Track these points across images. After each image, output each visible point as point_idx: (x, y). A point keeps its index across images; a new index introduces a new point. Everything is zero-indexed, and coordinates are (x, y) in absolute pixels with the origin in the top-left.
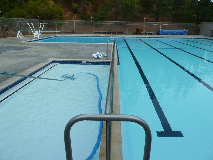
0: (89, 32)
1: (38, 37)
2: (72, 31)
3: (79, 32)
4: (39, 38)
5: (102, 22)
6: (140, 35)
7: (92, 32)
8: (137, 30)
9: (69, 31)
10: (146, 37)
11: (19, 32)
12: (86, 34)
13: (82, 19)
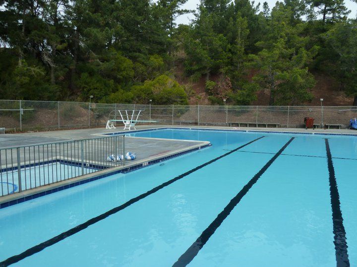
0: (219, 123)
1: (129, 128)
2: (194, 121)
3: (205, 123)
4: (130, 130)
5: (243, 108)
6: (308, 130)
7: (225, 123)
8: (306, 120)
9: (191, 122)
10: (311, 134)
11: (109, 122)
12: (215, 125)
13: (213, 103)
